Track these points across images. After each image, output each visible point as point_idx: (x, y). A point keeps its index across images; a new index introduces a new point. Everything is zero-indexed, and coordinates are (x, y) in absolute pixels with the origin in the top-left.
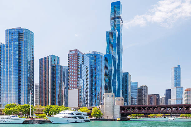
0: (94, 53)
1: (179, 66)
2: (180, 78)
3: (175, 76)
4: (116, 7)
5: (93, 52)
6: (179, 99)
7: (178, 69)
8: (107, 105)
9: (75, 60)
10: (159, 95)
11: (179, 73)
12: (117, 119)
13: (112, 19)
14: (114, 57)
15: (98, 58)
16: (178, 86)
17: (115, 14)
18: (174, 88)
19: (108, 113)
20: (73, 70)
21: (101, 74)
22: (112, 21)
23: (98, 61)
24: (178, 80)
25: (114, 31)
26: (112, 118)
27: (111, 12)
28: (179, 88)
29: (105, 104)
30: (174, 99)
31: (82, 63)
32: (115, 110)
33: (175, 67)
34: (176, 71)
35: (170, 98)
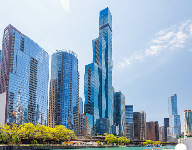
1: (176, 95)
2: (176, 107)
3: (172, 104)
6: (177, 127)
7: (174, 99)
10: (157, 122)
11: (176, 102)
14: (100, 69)
16: (175, 115)
17: (103, 23)
18: (171, 116)
21: (71, 81)
22: (101, 31)
23: (67, 62)
24: (175, 108)
25: (100, 38)
27: (100, 22)
28: (176, 116)
30: (172, 127)
31: (21, 50)
33: (172, 96)
34: (172, 100)
35: (169, 127)
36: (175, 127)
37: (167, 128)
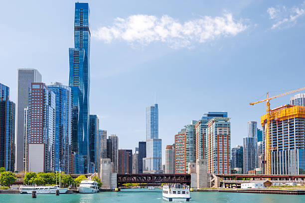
0: (58, 86)
1: (157, 105)
3: (151, 123)
4: (82, 10)
5: (57, 83)
6: (156, 158)
7: (154, 110)
8: (104, 173)
9: (40, 98)
10: (131, 151)
11: (157, 117)
12: (116, 190)
13: (76, 29)
15: (65, 95)
16: (155, 138)
17: (81, 23)
18: (150, 140)
19: (105, 183)
20: (37, 113)
21: (68, 120)
22: (77, 32)
24: (155, 127)
25: (81, 50)
26: (109, 188)
27: (76, 18)
28: (156, 140)
29: (103, 172)
30: (150, 158)
31: (49, 104)
32: (112, 179)
33: (151, 107)
34: (152, 114)
35: (146, 157)
36: (154, 158)
37: (144, 159)
